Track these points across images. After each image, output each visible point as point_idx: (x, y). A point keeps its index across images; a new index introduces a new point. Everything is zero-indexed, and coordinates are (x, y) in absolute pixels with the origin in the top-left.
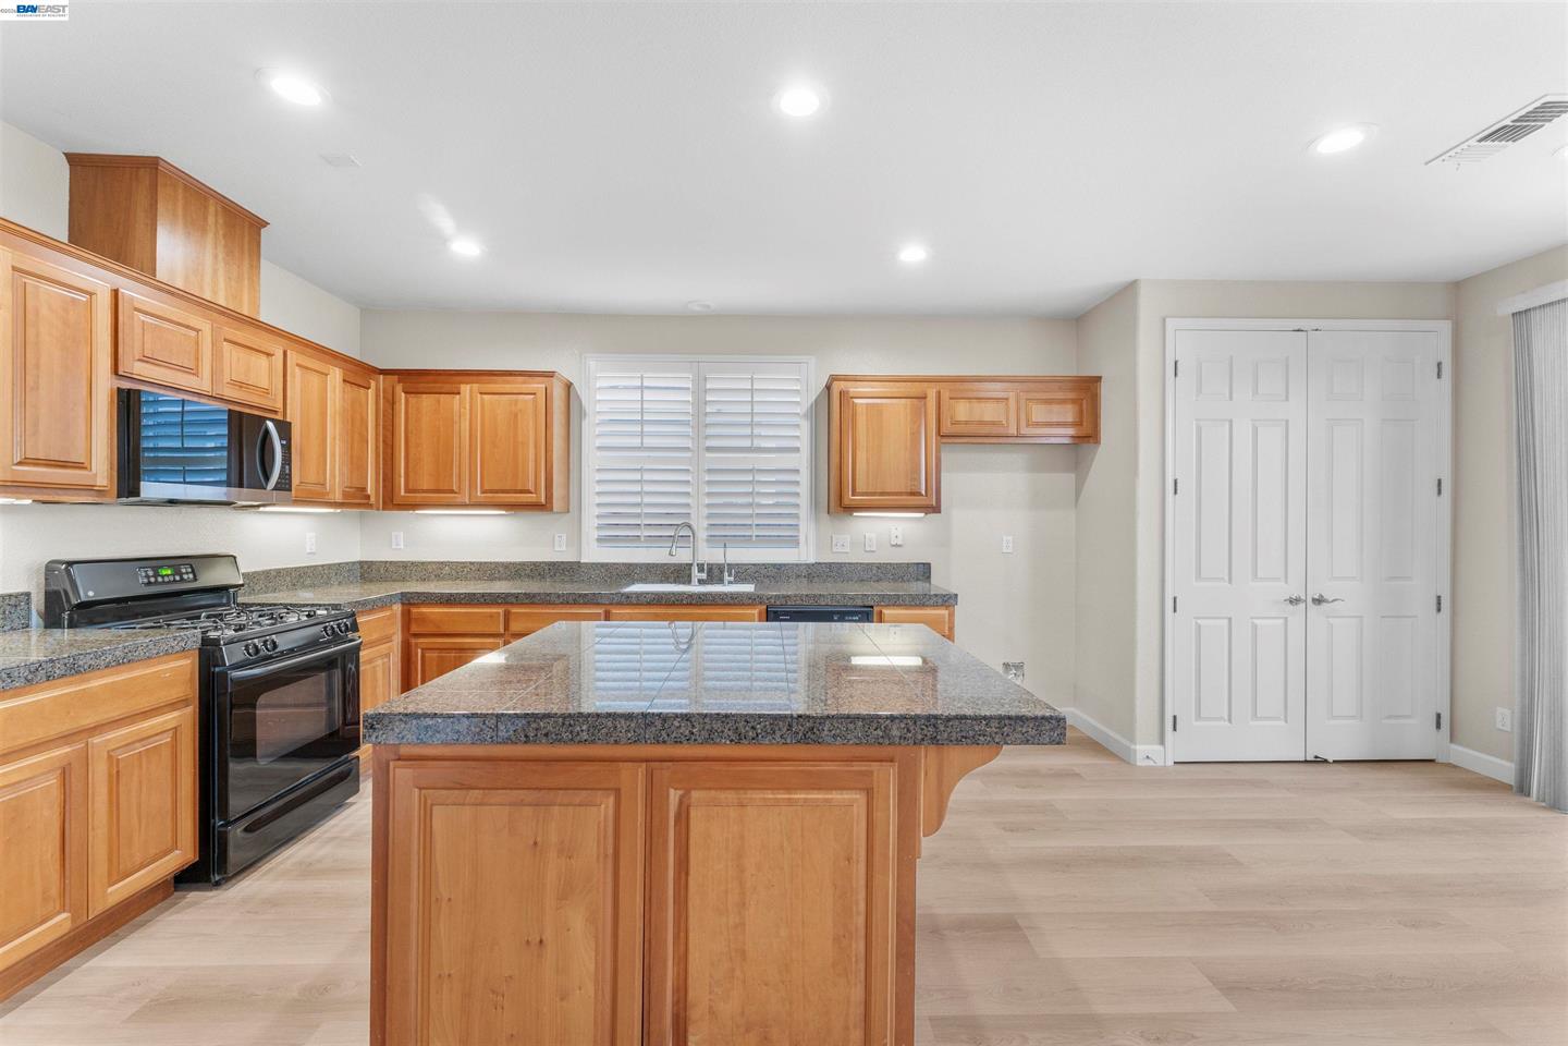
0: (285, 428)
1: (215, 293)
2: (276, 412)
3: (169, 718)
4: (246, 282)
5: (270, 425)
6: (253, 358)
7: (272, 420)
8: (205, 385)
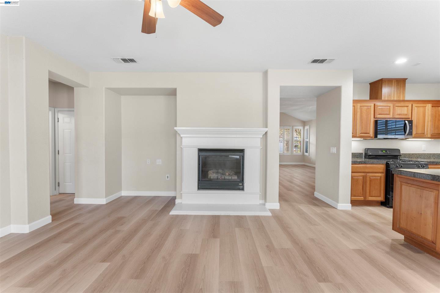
0: (411, 122)
1: (394, 98)
2: (409, 118)
3: (380, 175)
4: (402, 93)
5: (407, 122)
6: (403, 108)
7: (407, 120)
8: (391, 116)
